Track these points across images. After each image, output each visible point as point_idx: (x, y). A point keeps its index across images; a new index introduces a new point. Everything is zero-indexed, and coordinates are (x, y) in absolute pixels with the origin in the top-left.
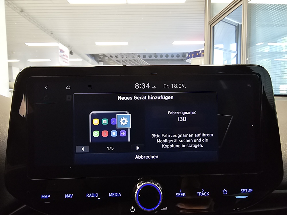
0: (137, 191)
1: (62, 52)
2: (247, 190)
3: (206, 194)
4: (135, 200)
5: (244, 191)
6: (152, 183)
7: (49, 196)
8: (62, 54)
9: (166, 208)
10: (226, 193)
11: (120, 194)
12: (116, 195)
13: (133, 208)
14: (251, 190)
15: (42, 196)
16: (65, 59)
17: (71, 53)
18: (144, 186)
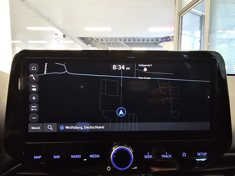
0: (112, 154)
1: (57, 35)
2: (202, 154)
3: (169, 156)
4: (111, 161)
5: (200, 155)
6: (125, 147)
7: (40, 157)
8: (57, 37)
9: (136, 168)
10: (185, 156)
11: (99, 156)
12: (95, 156)
13: (109, 167)
14: (206, 153)
15: (35, 156)
16: (59, 41)
17: (64, 36)
18: (119, 149)
